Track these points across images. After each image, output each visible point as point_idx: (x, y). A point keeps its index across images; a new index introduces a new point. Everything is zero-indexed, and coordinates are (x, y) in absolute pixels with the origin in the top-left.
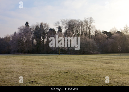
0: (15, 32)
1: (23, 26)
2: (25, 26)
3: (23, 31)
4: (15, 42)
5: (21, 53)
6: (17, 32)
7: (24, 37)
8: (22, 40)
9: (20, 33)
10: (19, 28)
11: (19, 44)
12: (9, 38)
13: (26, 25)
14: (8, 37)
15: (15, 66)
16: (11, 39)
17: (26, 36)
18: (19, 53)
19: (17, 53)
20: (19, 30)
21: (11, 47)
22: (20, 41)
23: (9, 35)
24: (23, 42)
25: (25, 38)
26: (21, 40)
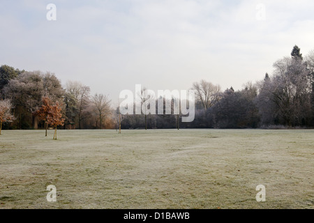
0: (267, 76)
1: (286, 59)
2: (291, 56)
3: (286, 71)
4: (267, 99)
5: (283, 127)
6: (271, 75)
7: (289, 85)
8: (284, 94)
9: (278, 77)
10: (275, 65)
11: (277, 103)
12: (253, 91)
13: (292, 54)
14: (251, 89)
15: (271, 158)
16: (258, 93)
17: (294, 83)
18: (278, 126)
19: (275, 126)
20: (275, 69)
21: (260, 111)
22: (279, 96)
23: (254, 83)
24: (288, 99)
25: (291, 87)
26: (281, 93)
